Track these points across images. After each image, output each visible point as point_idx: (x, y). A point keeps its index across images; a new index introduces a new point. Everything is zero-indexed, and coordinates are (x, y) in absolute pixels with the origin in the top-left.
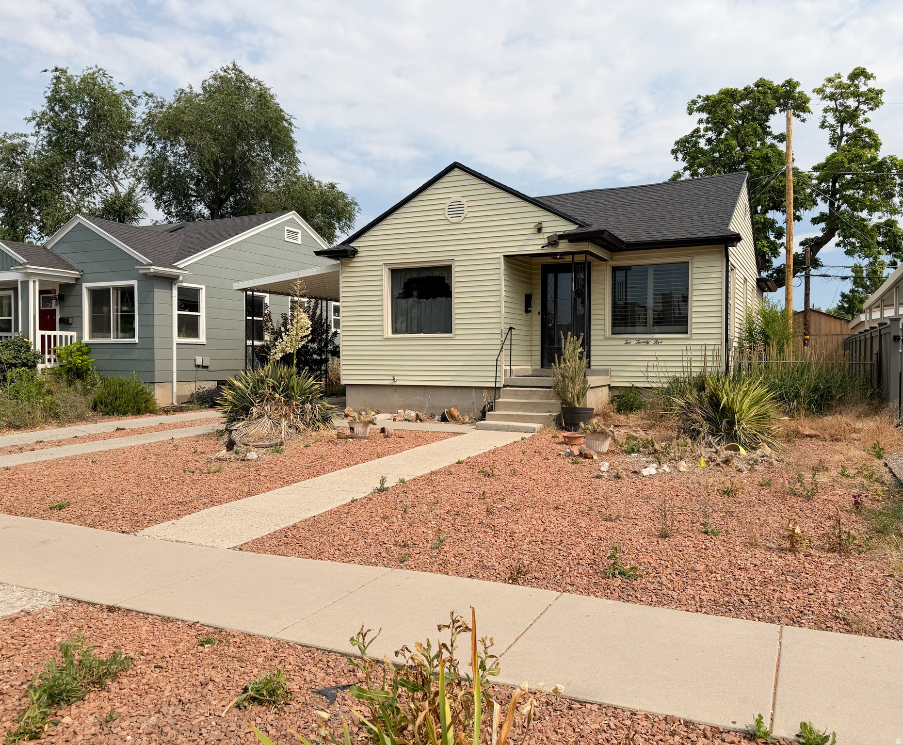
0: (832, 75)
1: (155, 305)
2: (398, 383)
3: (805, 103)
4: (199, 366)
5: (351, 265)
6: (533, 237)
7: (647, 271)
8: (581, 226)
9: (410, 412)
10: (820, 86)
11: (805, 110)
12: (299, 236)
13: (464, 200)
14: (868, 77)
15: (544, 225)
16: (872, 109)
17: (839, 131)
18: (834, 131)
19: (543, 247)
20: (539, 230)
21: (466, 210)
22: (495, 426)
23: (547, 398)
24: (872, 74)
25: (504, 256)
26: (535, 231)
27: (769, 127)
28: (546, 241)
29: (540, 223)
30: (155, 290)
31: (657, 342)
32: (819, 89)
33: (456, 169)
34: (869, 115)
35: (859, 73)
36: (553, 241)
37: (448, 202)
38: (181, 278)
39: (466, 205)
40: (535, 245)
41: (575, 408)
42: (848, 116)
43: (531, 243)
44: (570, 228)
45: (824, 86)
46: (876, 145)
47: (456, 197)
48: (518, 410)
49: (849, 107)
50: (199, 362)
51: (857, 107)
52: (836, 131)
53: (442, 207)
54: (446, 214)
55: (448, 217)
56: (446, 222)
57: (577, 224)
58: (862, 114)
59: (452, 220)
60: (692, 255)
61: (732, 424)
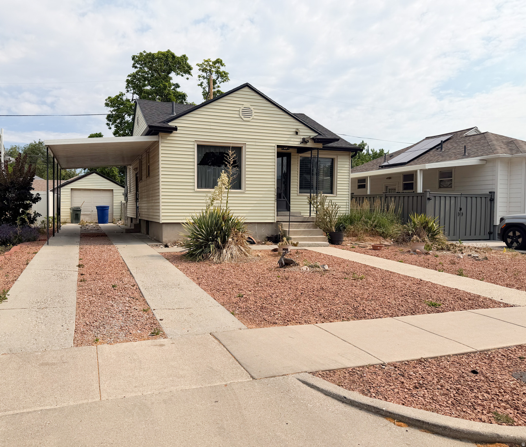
3: (190, 69)
5: (169, 138)
6: (293, 136)
8: (319, 134)
11: (188, 72)
13: (252, 108)
14: (222, 65)
15: (300, 130)
16: (223, 82)
17: (207, 89)
19: (300, 143)
20: (297, 133)
21: (254, 114)
25: (277, 145)
28: (301, 140)
29: (297, 129)
33: (247, 87)
35: (218, 61)
36: (305, 141)
37: (242, 107)
39: (254, 111)
43: (292, 140)
44: (313, 134)
47: (247, 105)
48: (301, 235)
49: (212, 78)
51: (217, 79)
52: (205, 89)
53: (238, 109)
54: (241, 114)
55: (242, 117)
56: (241, 120)
57: (317, 132)
58: (218, 83)
59: (245, 119)
60: (337, 155)
61: (433, 236)
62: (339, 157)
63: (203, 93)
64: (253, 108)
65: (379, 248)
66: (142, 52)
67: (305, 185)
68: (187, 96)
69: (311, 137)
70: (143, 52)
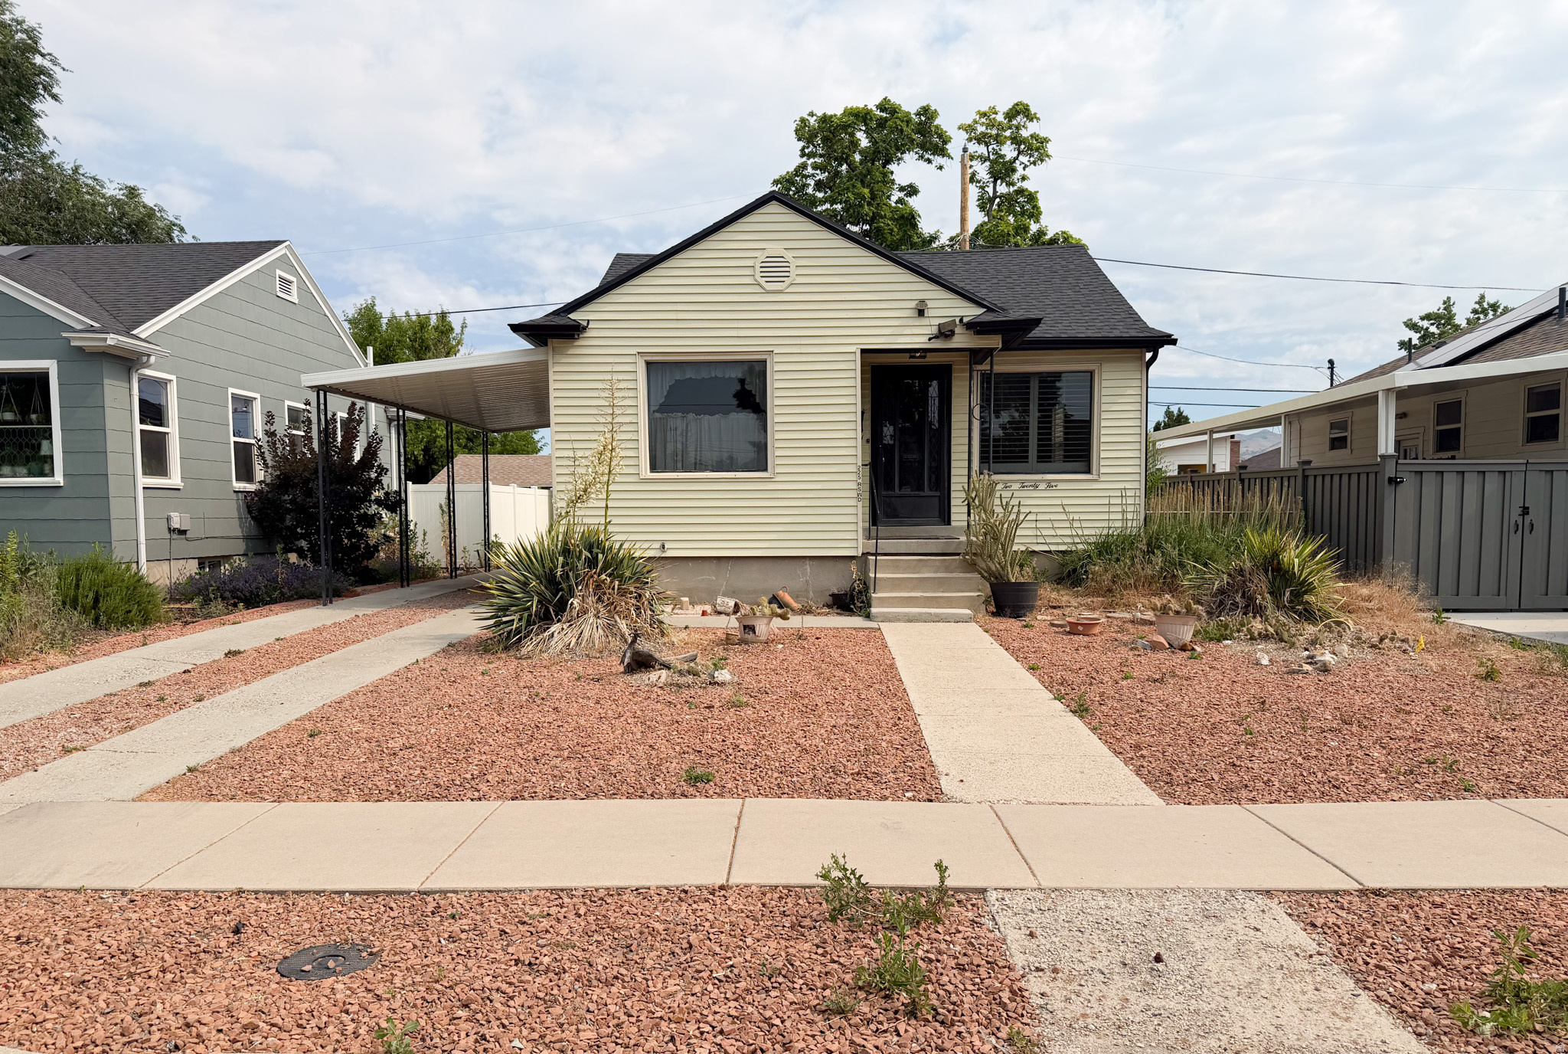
0: (984, 109)
1: (108, 411)
2: (669, 554)
3: (945, 142)
4: (174, 530)
5: (572, 351)
6: (910, 322)
7: (1028, 382)
8: (989, 310)
9: (726, 600)
10: (969, 121)
11: (941, 151)
12: (294, 288)
13: (789, 255)
14: (1030, 117)
15: (930, 304)
16: (1034, 163)
17: (990, 190)
18: (982, 188)
19: (930, 339)
20: (921, 313)
21: (794, 271)
22: (906, 614)
23: (947, 570)
24: (1035, 114)
25: (860, 349)
26: (915, 313)
27: (892, 173)
28: (935, 330)
29: (922, 301)
30: (106, 381)
31: (1050, 485)
32: (969, 126)
33: (774, 202)
34: (1031, 171)
35: (1020, 111)
36: (945, 332)
37: (762, 256)
38: (153, 359)
39: (794, 263)
40: (916, 336)
41: (1009, 583)
42: (1002, 171)
43: (908, 331)
44: (971, 312)
45: (975, 122)
46: (1035, 214)
47: (775, 249)
48: (913, 590)
49: (1003, 156)
50: (175, 524)
51: (1016, 159)
52: (986, 189)
53: (750, 263)
54: (758, 275)
55: (762, 281)
56: (758, 289)
57: (983, 306)
58: (1020, 168)
59: (769, 286)
60: (1101, 361)
61: (1297, 596)
62: (1106, 367)
63: (979, 200)
64: (791, 255)
65: (1080, 628)
66: (806, 117)
67: (1004, 452)
68: (919, 216)
69: (965, 320)
70: (809, 115)
